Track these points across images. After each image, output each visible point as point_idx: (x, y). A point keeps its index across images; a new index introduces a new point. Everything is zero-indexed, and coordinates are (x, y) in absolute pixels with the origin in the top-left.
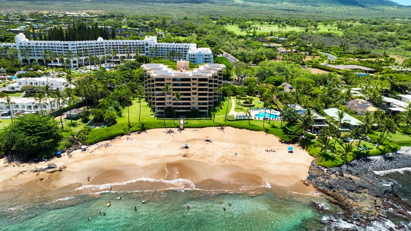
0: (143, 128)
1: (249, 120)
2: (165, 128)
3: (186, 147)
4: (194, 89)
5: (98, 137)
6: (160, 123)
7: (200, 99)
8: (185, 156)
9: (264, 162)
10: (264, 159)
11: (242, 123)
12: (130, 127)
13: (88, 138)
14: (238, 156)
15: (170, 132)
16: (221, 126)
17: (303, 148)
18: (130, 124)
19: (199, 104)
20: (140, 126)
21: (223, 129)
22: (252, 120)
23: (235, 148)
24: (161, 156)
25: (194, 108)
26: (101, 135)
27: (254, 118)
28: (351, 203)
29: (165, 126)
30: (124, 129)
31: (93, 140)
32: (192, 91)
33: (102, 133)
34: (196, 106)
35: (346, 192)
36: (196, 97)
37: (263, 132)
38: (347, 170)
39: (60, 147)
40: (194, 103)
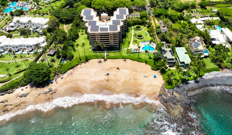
0: (87, 60)
1: (139, 53)
2: (98, 58)
3: (108, 74)
4: (111, 37)
5: (67, 69)
6: (95, 56)
7: (114, 41)
8: (107, 81)
9: (142, 84)
10: (142, 82)
11: (135, 55)
12: (81, 60)
13: (62, 70)
14: (131, 80)
15: (100, 62)
16: (125, 58)
17: (161, 74)
18: (80, 57)
19: (114, 43)
20: (86, 59)
21: (125, 60)
22: (140, 53)
23: (130, 74)
24: (97, 81)
25: (111, 45)
26: (68, 67)
27: (141, 52)
28: (171, 111)
29: (97, 57)
30: (78, 61)
31: (65, 71)
32: (110, 38)
33: (68, 66)
34: (113, 44)
35: (171, 104)
36: (112, 40)
37: (144, 63)
38: (176, 91)
39: (51, 78)
40: (111, 43)
